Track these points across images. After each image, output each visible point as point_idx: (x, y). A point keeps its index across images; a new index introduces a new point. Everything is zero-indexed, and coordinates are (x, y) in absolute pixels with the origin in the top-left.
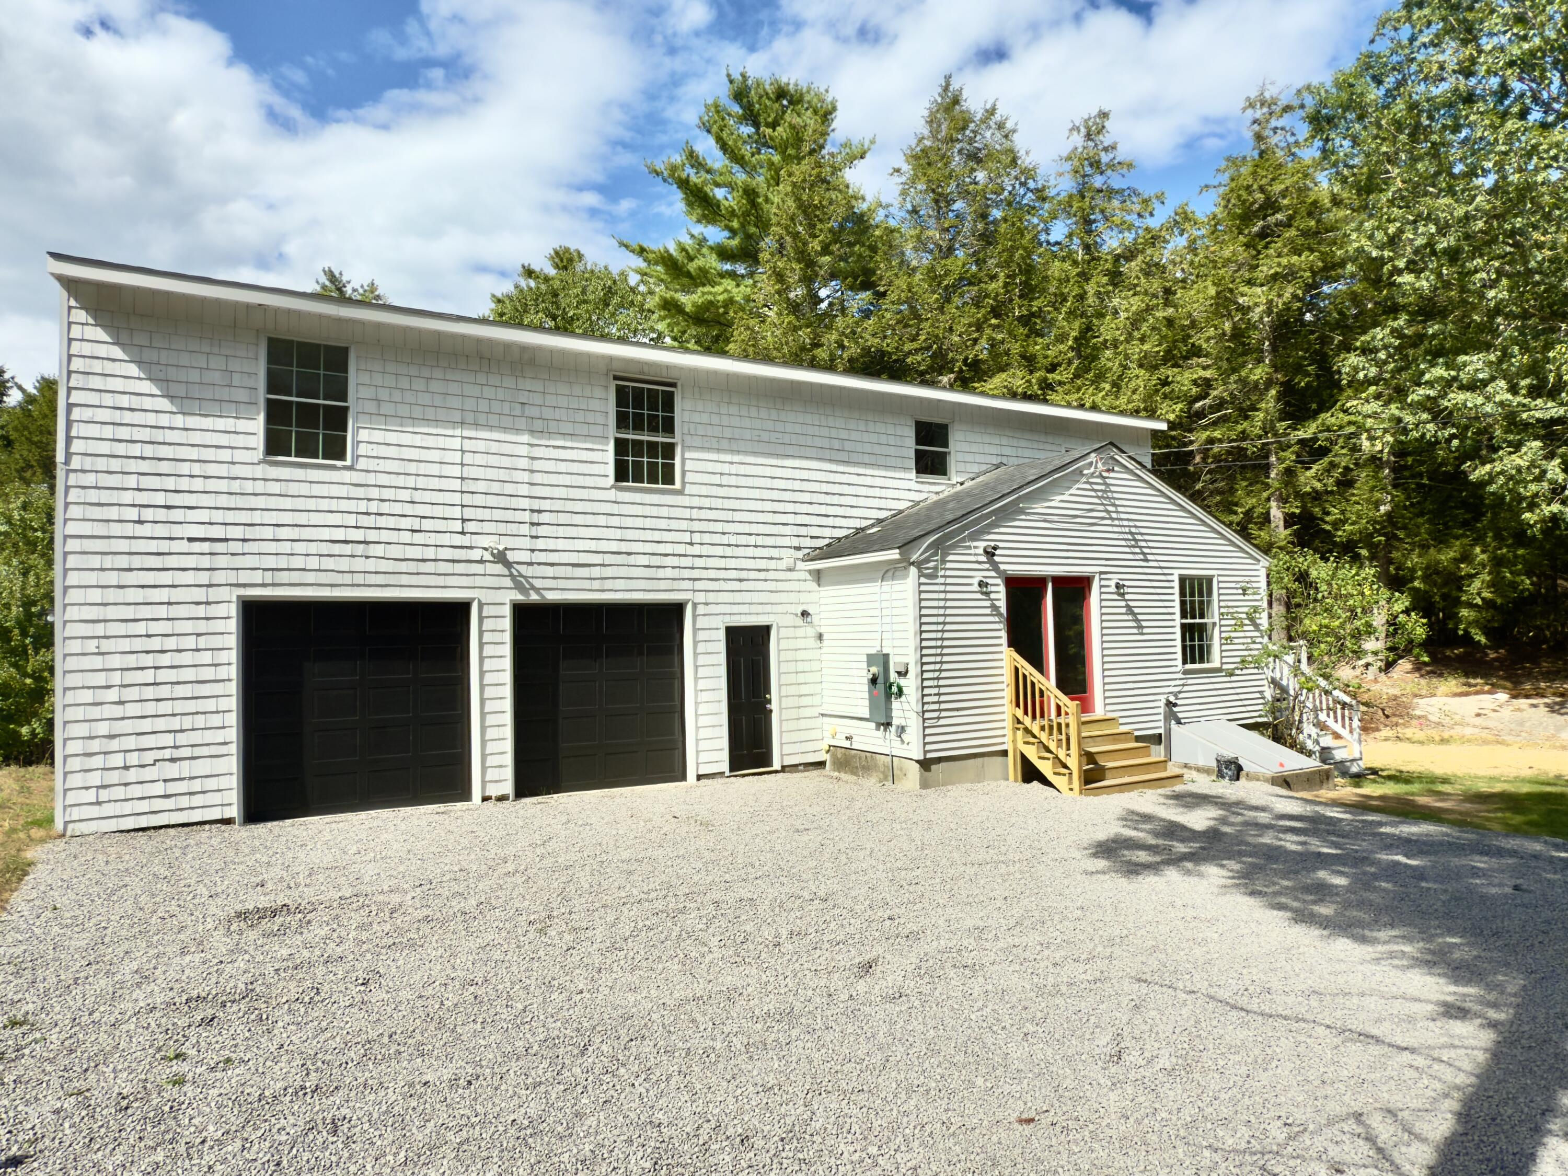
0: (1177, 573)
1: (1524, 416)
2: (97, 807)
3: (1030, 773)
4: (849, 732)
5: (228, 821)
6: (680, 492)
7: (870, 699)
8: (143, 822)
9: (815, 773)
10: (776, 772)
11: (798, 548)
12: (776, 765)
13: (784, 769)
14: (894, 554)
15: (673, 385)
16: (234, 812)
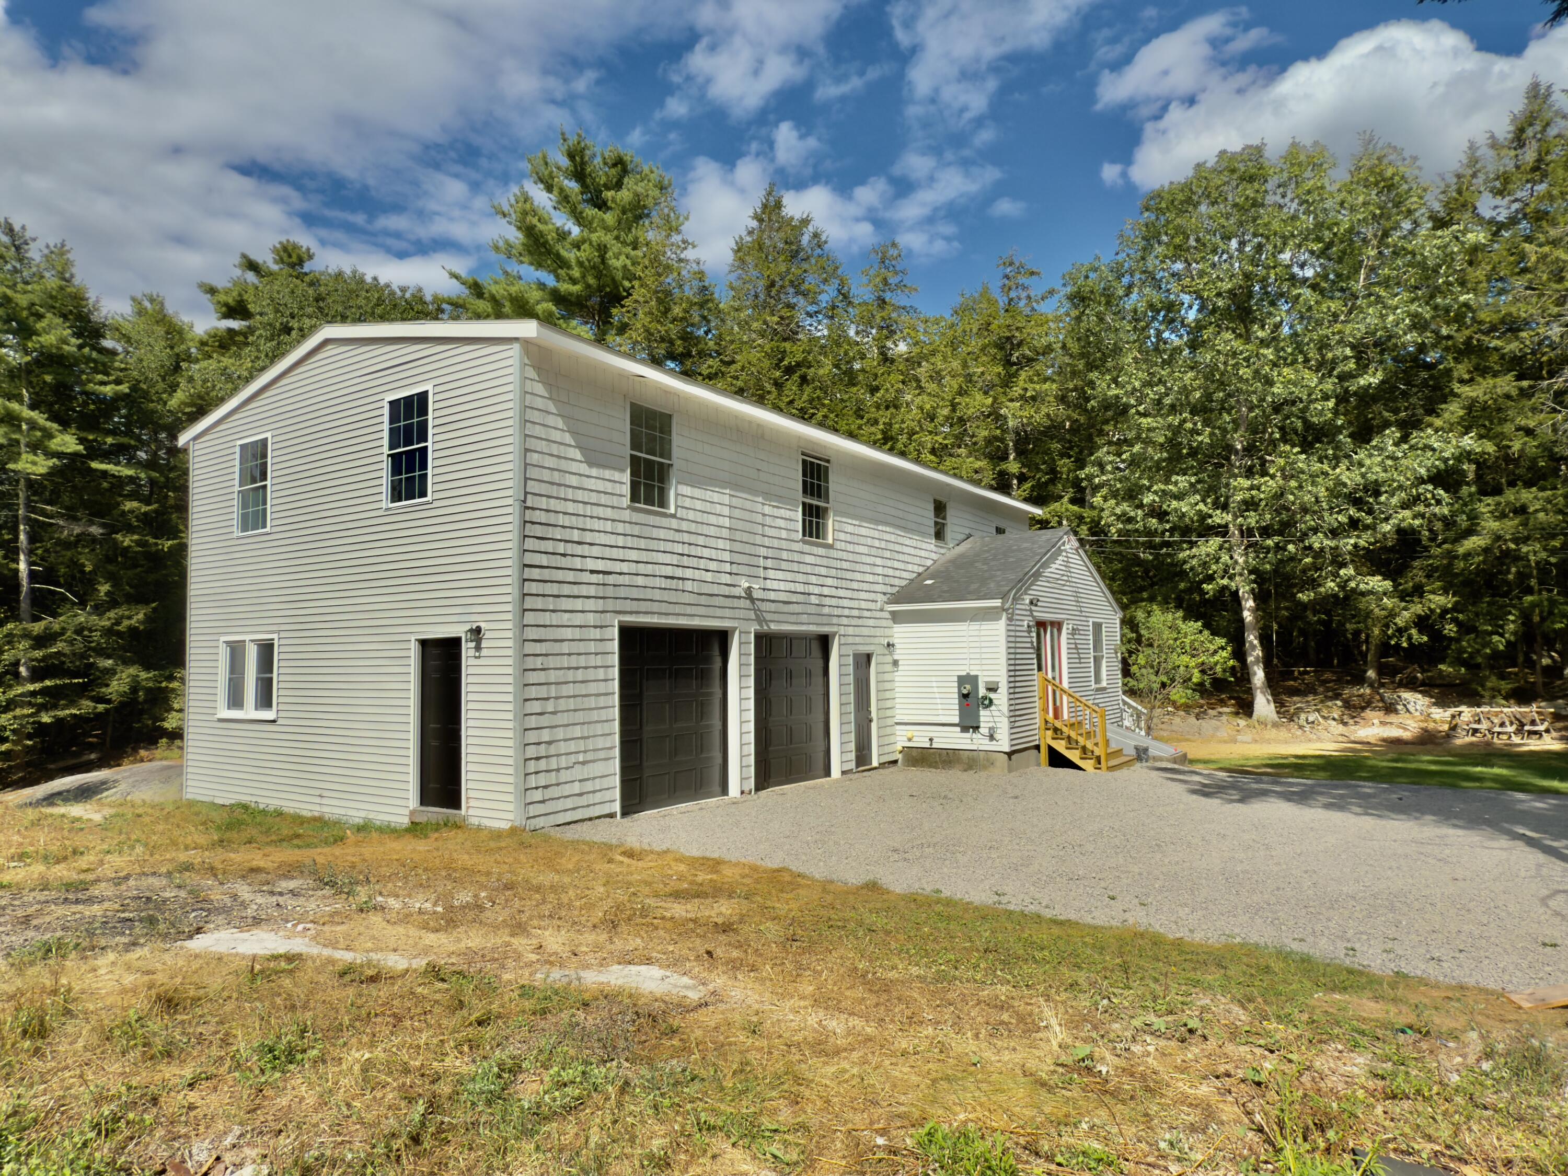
0: (1091, 620)
1: (1210, 521)
2: (542, 805)
3: (1057, 760)
4: (909, 735)
5: (612, 816)
6: (831, 547)
7: (960, 710)
8: (569, 817)
9: (893, 769)
10: (875, 768)
11: (885, 594)
12: (875, 763)
13: (882, 765)
14: (997, 603)
15: (828, 461)
16: (617, 807)
